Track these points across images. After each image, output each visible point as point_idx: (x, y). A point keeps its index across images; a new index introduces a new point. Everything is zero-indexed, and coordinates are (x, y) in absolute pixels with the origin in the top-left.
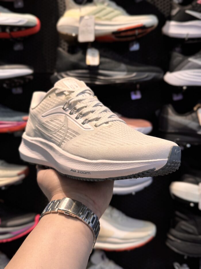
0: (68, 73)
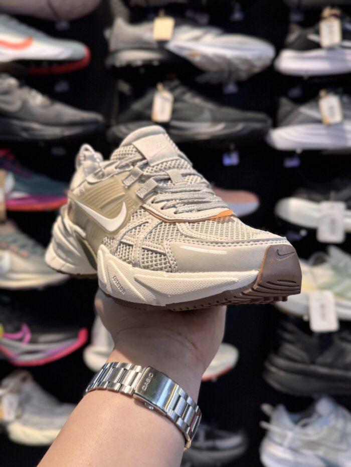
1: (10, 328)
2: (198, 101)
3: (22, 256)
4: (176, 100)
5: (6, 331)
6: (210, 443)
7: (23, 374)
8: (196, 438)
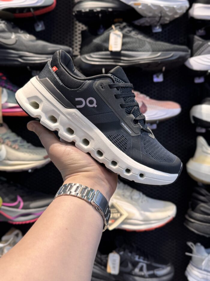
0: (92, 55)
1: (7, 199)
2: (140, 37)
3: (14, 148)
4: (124, 36)
5: (4, 202)
6: (151, 272)
7: (17, 231)
8: (141, 269)
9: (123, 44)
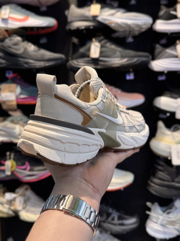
1: (19, 163)
2: (113, 47)
4: (102, 47)
5: (17, 165)
6: (120, 222)
7: (26, 186)
8: (113, 219)
9: (101, 52)
